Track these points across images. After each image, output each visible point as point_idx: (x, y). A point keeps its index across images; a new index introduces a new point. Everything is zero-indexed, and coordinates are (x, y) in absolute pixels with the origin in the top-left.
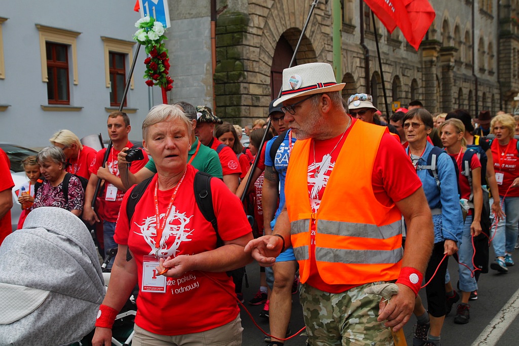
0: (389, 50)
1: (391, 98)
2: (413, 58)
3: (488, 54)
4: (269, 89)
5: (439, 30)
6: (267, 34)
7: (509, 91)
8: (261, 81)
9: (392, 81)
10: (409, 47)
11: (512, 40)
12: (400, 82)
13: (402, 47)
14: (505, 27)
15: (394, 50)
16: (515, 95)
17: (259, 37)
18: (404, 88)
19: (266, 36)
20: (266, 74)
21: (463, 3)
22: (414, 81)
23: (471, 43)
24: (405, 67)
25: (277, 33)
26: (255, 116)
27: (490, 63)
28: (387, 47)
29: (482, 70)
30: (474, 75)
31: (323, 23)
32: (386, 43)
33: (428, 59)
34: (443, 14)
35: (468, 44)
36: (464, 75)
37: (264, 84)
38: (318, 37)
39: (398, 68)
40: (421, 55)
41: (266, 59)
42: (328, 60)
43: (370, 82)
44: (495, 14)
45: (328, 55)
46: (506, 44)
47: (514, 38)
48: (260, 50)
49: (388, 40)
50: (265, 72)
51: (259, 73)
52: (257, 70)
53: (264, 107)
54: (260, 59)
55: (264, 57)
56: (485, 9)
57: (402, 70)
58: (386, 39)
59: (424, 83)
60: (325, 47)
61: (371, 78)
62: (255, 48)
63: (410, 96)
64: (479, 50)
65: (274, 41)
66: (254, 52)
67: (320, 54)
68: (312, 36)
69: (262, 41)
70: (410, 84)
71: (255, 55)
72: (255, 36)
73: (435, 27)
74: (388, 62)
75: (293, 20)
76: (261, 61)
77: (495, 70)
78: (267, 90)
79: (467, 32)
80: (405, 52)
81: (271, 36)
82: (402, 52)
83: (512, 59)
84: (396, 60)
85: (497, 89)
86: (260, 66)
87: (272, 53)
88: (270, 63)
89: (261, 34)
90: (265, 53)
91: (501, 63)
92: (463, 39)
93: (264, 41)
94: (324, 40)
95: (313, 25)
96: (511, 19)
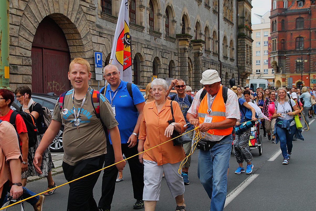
0: (151, 39)
1: (152, 73)
2: (171, 46)
3: (230, 47)
4: (29, 60)
5: (193, 28)
6: (28, 16)
7: (244, 72)
8: (21, 53)
9: (152, 61)
10: (168, 37)
11: (245, 39)
12: (160, 62)
13: (163, 37)
14: (241, 31)
15: (155, 39)
16: (249, 75)
17: (19, 17)
18: (163, 66)
19: (27, 17)
20: (26, 48)
21: (211, 12)
22: (172, 62)
23: (218, 39)
24: (164, 51)
25: (39, 16)
26: (12, 82)
27: (231, 54)
28: (149, 36)
29: (225, 58)
30: (219, 61)
31: (88, 13)
32: (148, 33)
33: (183, 47)
34: (196, 18)
35: (215, 40)
36: (212, 60)
37: (24, 57)
38: (83, 23)
39: (158, 52)
40: (178, 43)
41: (27, 36)
42: (93, 41)
43: (133, 61)
44: (235, 22)
45: (93, 38)
46: (242, 42)
47: (246, 38)
48: (20, 27)
49: (150, 32)
50: (26, 46)
51: (18, 46)
52: (16, 44)
53: (23, 75)
54: (19, 35)
55: (24, 34)
56: (227, 18)
57: (161, 53)
58: (148, 31)
59: (180, 64)
60: (90, 31)
61: (133, 58)
62: (14, 26)
63: (168, 72)
64: (223, 44)
65: (36, 22)
66: (12, 29)
67: (85, 37)
68: (77, 22)
69: (22, 21)
70: (168, 64)
71: (15, 32)
72: (13, 16)
73: (190, 26)
74: (149, 47)
75: (56, 6)
76: (20, 36)
77: (235, 58)
78: (27, 61)
79: (214, 32)
80: (165, 41)
81: (31, 17)
82: (162, 41)
83: (246, 52)
84: (157, 46)
85: (236, 70)
86: (20, 41)
87: (34, 32)
88: (32, 39)
89: (21, 14)
90: (26, 31)
91: (239, 54)
92: (211, 36)
93: (24, 21)
94: (89, 26)
95: (78, 14)
96: (245, 26)
